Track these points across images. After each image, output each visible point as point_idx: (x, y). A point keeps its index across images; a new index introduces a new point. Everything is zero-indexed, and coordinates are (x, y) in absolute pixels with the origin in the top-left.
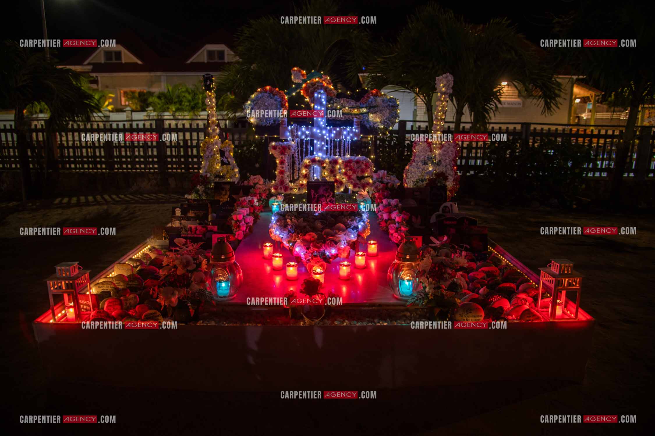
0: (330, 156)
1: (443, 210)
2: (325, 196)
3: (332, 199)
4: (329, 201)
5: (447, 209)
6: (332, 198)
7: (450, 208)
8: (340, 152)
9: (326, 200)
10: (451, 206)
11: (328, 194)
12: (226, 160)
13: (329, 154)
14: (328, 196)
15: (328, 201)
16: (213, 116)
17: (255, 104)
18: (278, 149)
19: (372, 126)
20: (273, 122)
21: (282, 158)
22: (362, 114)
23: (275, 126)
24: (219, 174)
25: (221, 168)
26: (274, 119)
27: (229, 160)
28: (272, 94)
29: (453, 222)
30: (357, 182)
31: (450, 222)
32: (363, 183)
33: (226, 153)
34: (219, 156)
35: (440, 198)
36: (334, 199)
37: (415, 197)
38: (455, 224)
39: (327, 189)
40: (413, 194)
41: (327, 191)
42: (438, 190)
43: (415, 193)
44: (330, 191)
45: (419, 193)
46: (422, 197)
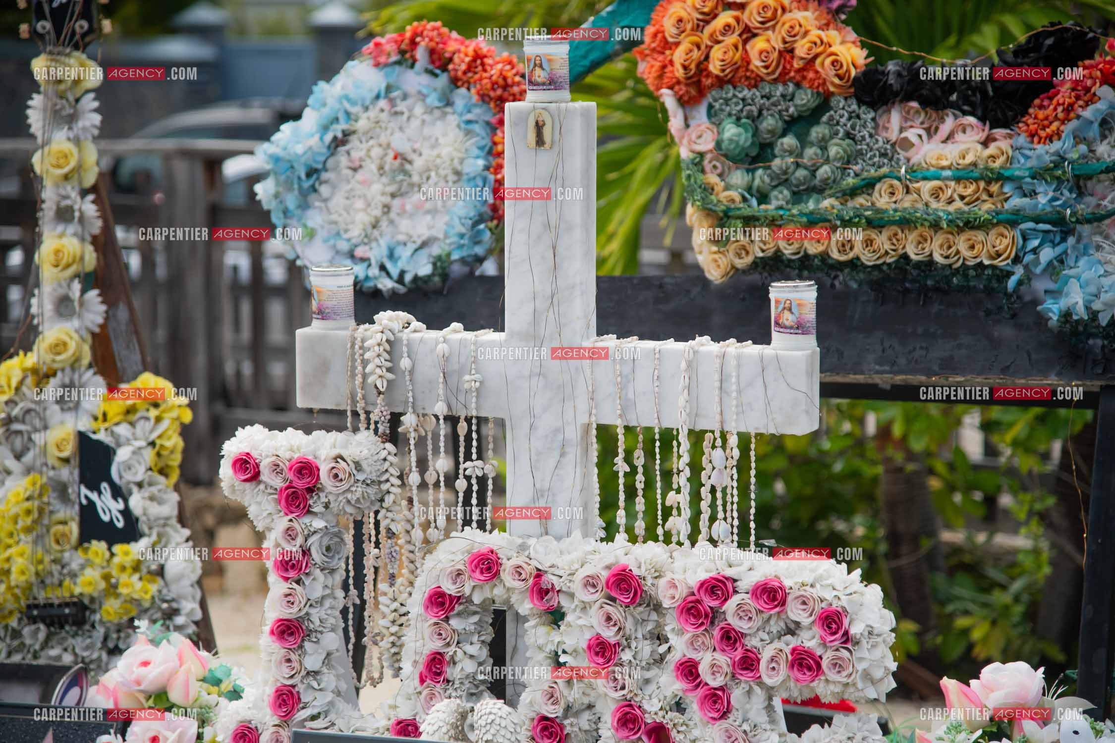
12: (116, 507)
16: (64, 215)
17: (338, 143)
18: (266, 475)
19: (1081, 312)
20: (425, 270)
21: (290, 534)
22: (1013, 220)
23: (438, 292)
24: (55, 596)
25: (75, 560)
26: (436, 250)
27: (137, 503)
28: (443, 79)
30: (767, 740)
33: (122, 454)
34: (69, 474)
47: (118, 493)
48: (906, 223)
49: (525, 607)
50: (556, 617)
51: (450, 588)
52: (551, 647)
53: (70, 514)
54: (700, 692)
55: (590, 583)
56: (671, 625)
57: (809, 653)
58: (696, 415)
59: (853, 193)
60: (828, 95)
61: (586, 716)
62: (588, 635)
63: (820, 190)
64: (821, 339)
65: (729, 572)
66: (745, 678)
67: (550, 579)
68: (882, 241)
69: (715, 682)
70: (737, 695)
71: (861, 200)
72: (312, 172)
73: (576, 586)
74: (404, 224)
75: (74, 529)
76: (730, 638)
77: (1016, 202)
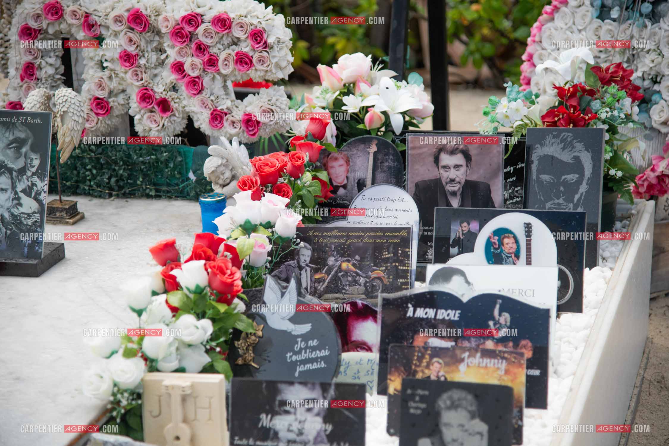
2: (10, 171)
3: (33, 184)
4: (24, 191)
5: (508, 242)
6: (36, 179)
7: (522, 241)
9: (14, 187)
10: (528, 227)
11: (19, 164)
14: (22, 171)
15: (20, 187)
29: (442, 314)
30: (224, 104)
31: (431, 313)
32: (249, 110)
35: (572, 177)
36: (43, 185)
37: (445, 175)
38: (450, 324)
39: (19, 143)
40: (437, 160)
41: (18, 149)
42: (567, 145)
43: (446, 159)
44: (33, 149)
45: (459, 159)
46: (474, 178)
49: (81, 35)
50: (99, 40)
51: (34, 25)
52: (97, 58)
54: (186, 80)
55: (118, 20)
56: (167, 43)
57: (246, 55)
61: (121, 96)
62: (119, 51)
65: (198, 11)
66: (211, 70)
67: (94, 18)
69: (194, 74)
70: (206, 80)
73: (110, 22)
76: (201, 49)
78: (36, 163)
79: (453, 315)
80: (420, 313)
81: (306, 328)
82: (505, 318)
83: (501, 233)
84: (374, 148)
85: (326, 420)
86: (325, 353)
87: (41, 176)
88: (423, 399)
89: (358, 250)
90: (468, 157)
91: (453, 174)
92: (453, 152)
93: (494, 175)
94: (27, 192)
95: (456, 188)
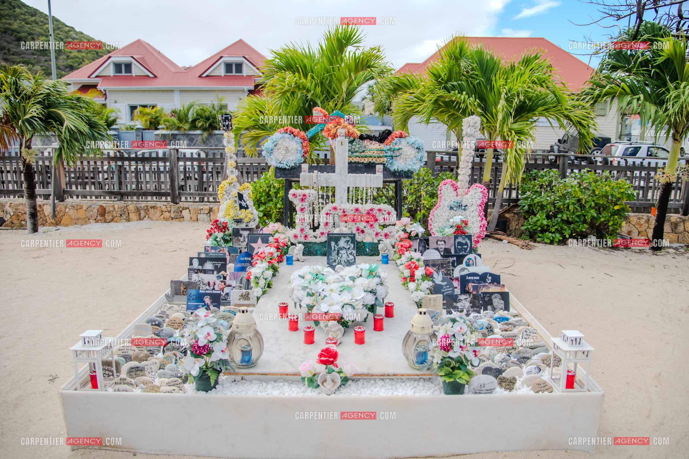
0: (352, 204)
1: (466, 262)
2: (346, 249)
3: (352, 252)
5: (471, 261)
7: (474, 261)
8: (362, 199)
10: (475, 257)
11: (348, 247)
12: (245, 204)
13: (350, 202)
15: (348, 253)
16: (231, 158)
17: (275, 146)
18: (298, 196)
19: (396, 170)
20: (293, 165)
21: (302, 206)
22: (386, 157)
23: (295, 168)
24: (238, 218)
25: (239, 212)
26: (294, 162)
27: (248, 203)
28: (292, 135)
29: (475, 278)
30: (380, 231)
31: (472, 278)
32: (386, 232)
33: (244, 195)
34: (237, 199)
35: (466, 247)
36: (354, 252)
37: (439, 247)
38: (477, 280)
39: (348, 241)
40: (437, 243)
41: (347, 243)
42: (463, 239)
43: (439, 243)
44: (351, 243)
45: (443, 243)
46: (447, 247)
47: (245, 202)
48: (371, 157)
51: (329, 212)
53: (237, 205)
55: (352, 210)
58: (366, 185)
59: (361, 152)
60: (355, 138)
63: (356, 152)
64: (384, 174)
65: (372, 208)
67: (345, 210)
68: (366, 159)
71: (363, 154)
72: (272, 150)
73: (350, 211)
74: (288, 158)
75: (239, 208)
77: (385, 154)
78: (353, 246)
79: (478, 278)
80: (470, 278)
81: (446, 283)
82: (490, 278)
83: (469, 259)
84: (418, 241)
85: (470, 303)
86: (451, 289)
87: (354, 250)
88: (488, 297)
89: (437, 265)
90: (445, 242)
91: (441, 246)
92: (441, 241)
93: (452, 246)
94: (351, 254)
95: (442, 250)
